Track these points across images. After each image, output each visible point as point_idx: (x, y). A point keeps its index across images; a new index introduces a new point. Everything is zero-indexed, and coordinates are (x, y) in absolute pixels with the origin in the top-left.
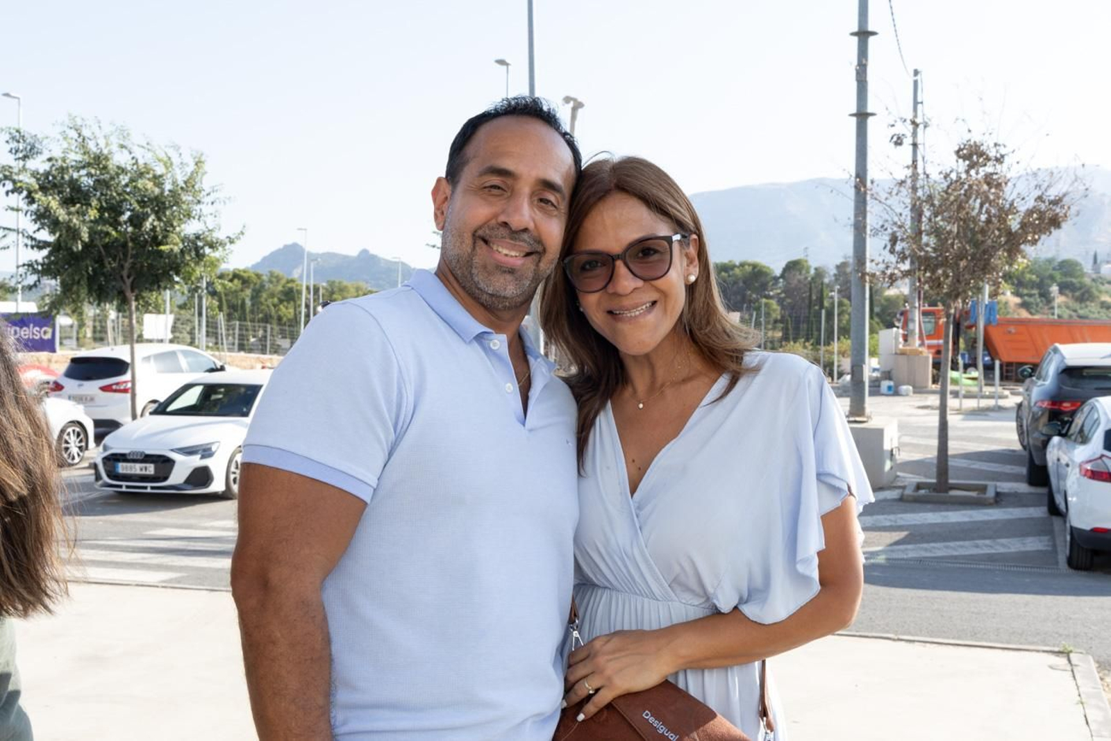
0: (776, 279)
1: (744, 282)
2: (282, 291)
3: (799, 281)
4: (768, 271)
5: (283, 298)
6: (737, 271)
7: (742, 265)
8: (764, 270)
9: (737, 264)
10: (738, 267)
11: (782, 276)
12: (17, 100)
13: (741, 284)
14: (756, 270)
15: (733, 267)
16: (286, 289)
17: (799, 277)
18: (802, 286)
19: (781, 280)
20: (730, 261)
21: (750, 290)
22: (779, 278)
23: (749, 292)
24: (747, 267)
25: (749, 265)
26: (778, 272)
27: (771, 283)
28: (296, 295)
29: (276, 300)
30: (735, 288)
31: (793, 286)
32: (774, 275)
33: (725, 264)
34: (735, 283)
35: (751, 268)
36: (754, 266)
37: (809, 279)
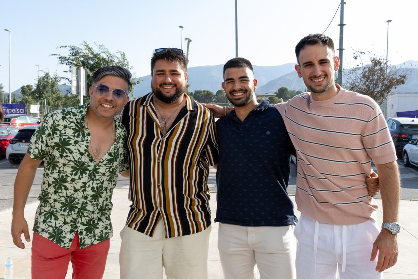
0: (214, 96)
1: (205, 97)
2: (56, 97)
3: (222, 97)
4: (212, 93)
5: (56, 99)
6: (202, 93)
7: (204, 91)
8: (211, 93)
9: (202, 91)
10: (203, 92)
11: (216, 95)
12: (9, 32)
13: (204, 97)
14: (208, 93)
15: (201, 92)
16: (57, 96)
17: (221, 95)
18: (222, 98)
19: (216, 96)
20: (200, 90)
21: (206, 99)
22: (215, 95)
23: (206, 100)
24: (205, 92)
25: (206, 91)
26: (215, 94)
27: (213, 97)
28: (61, 99)
29: (54, 100)
30: (202, 99)
31: (220, 98)
32: (214, 95)
33: (199, 91)
34: (202, 97)
35: (207, 92)
36: (208, 92)
37: (224, 96)
